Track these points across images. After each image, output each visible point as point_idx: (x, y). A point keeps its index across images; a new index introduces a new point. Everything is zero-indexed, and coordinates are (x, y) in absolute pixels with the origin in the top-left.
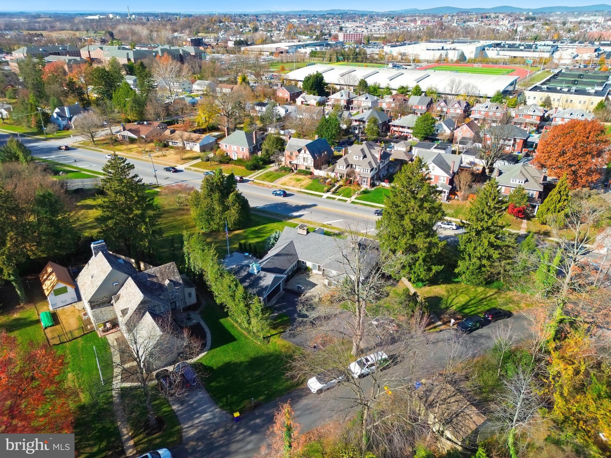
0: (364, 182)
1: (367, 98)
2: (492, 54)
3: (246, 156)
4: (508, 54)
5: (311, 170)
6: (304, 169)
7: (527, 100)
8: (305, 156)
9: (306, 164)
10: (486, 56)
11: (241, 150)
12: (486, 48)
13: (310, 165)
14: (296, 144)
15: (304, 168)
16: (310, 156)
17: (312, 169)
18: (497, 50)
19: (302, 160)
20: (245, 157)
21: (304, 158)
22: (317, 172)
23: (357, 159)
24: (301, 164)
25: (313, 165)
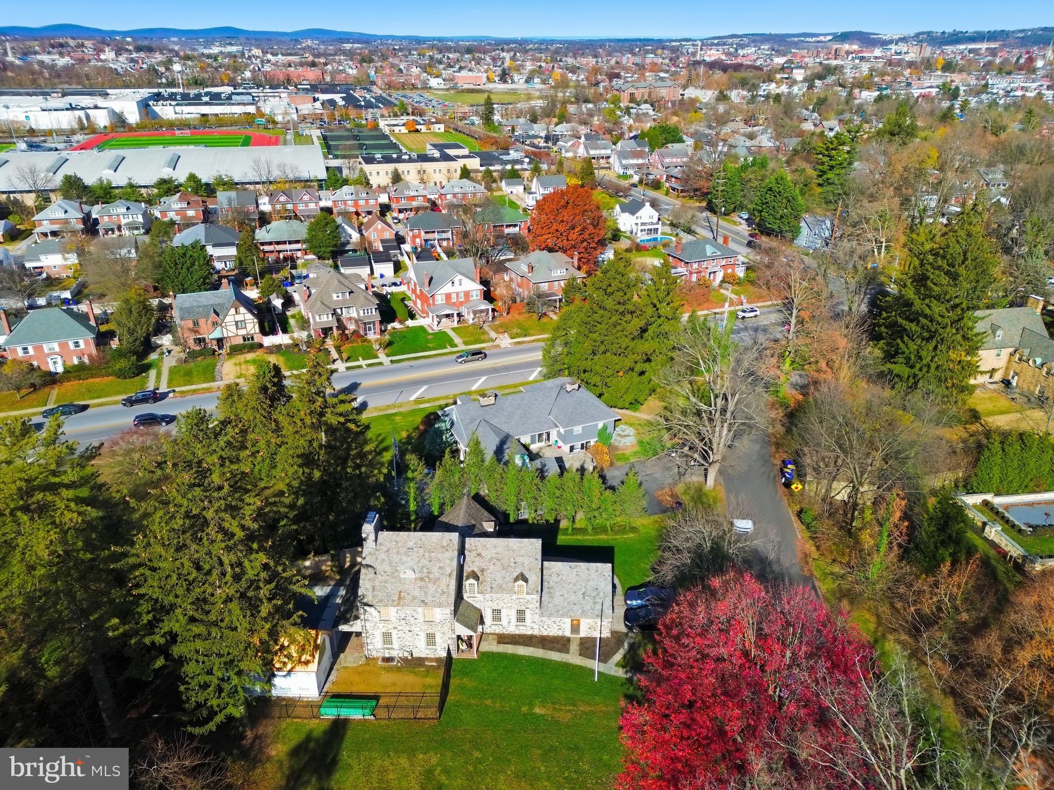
0: (370, 330)
1: (128, 208)
2: (166, 111)
3: (90, 356)
4: (191, 112)
5: (256, 340)
6: (242, 342)
7: (369, 177)
8: (239, 318)
9: (242, 332)
10: (155, 116)
11: (72, 346)
12: (151, 103)
13: (252, 332)
14: (195, 304)
15: (240, 341)
16: (249, 316)
17: (258, 338)
18: (170, 105)
19: (233, 328)
20: (86, 360)
21: (236, 323)
22: (268, 341)
23: (341, 298)
24: (230, 334)
25: (257, 330)
